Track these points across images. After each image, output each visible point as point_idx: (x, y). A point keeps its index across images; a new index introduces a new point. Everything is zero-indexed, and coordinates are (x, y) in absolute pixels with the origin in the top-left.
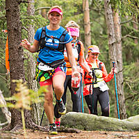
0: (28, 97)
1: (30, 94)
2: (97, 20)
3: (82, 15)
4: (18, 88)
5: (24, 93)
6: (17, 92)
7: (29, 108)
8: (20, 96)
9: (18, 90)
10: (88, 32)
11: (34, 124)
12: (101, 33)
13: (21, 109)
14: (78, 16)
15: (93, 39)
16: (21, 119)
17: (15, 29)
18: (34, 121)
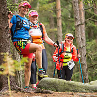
0: (13, 66)
1: (14, 63)
2: (66, 7)
3: (54, 3)
4: (5, 59)
5: (10, 63)
6: (4, 62)
7: (13, 74)
8: (7, 65)
9: (5, 61)
10: (59, 17)
11: (17, 86)
12: (69, 17)
13: (7, 75)
14: (51, 4)
15: (63, 22)
16: (7, 83)
17: (3, 14)
18: (18, 84)
